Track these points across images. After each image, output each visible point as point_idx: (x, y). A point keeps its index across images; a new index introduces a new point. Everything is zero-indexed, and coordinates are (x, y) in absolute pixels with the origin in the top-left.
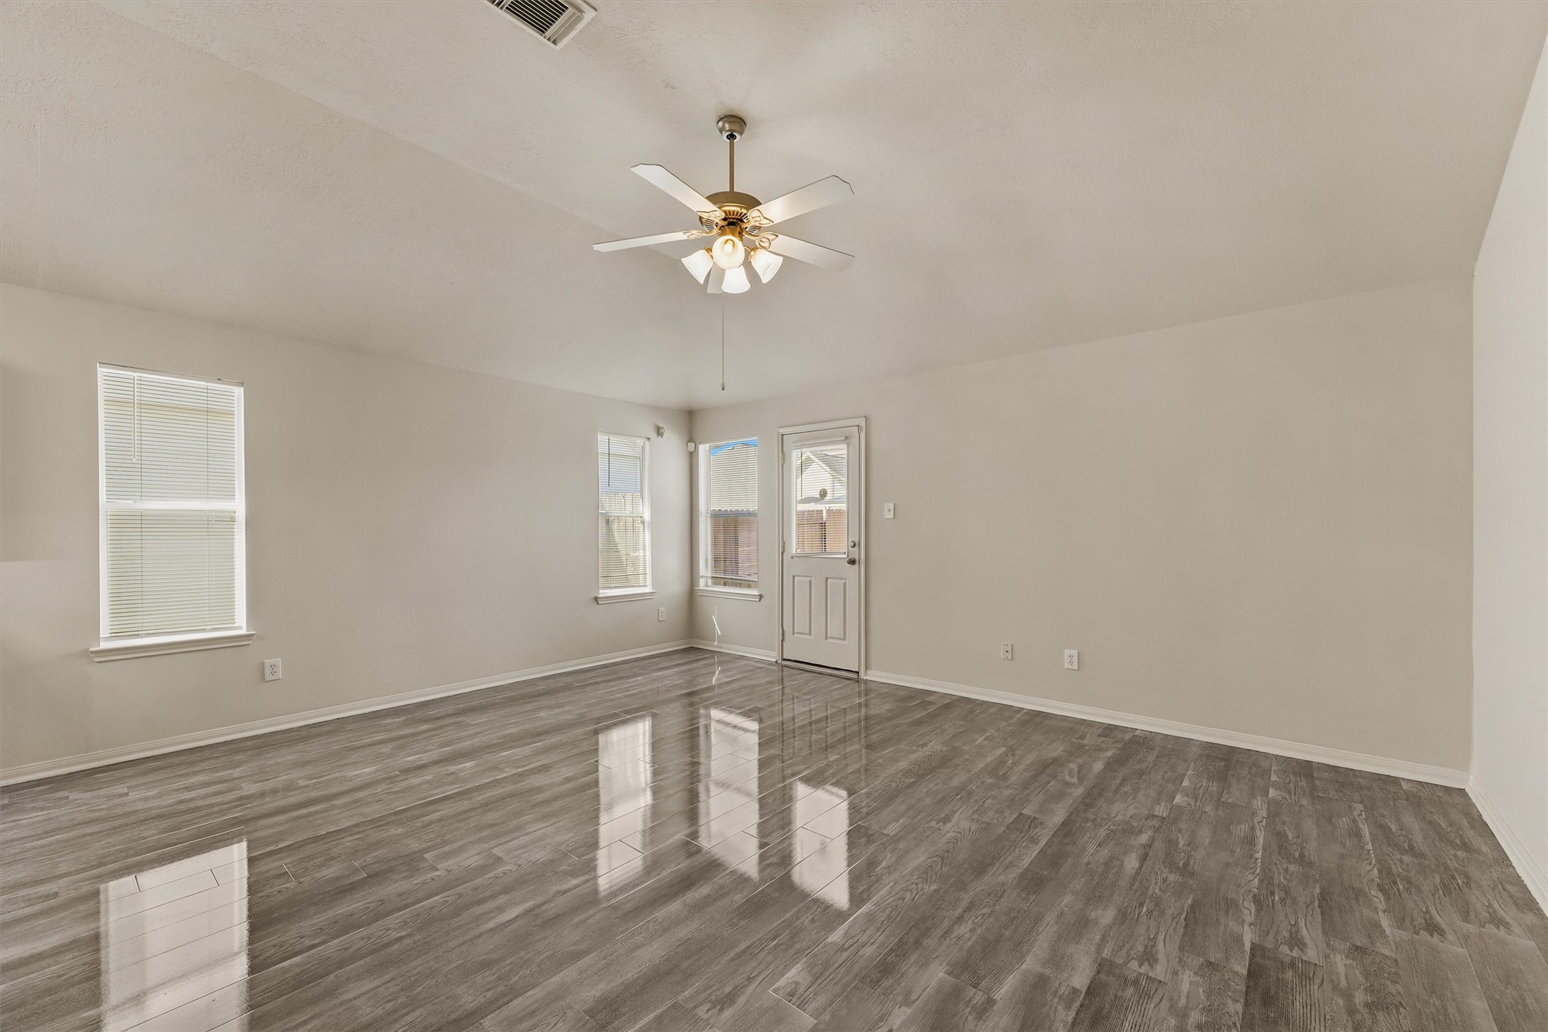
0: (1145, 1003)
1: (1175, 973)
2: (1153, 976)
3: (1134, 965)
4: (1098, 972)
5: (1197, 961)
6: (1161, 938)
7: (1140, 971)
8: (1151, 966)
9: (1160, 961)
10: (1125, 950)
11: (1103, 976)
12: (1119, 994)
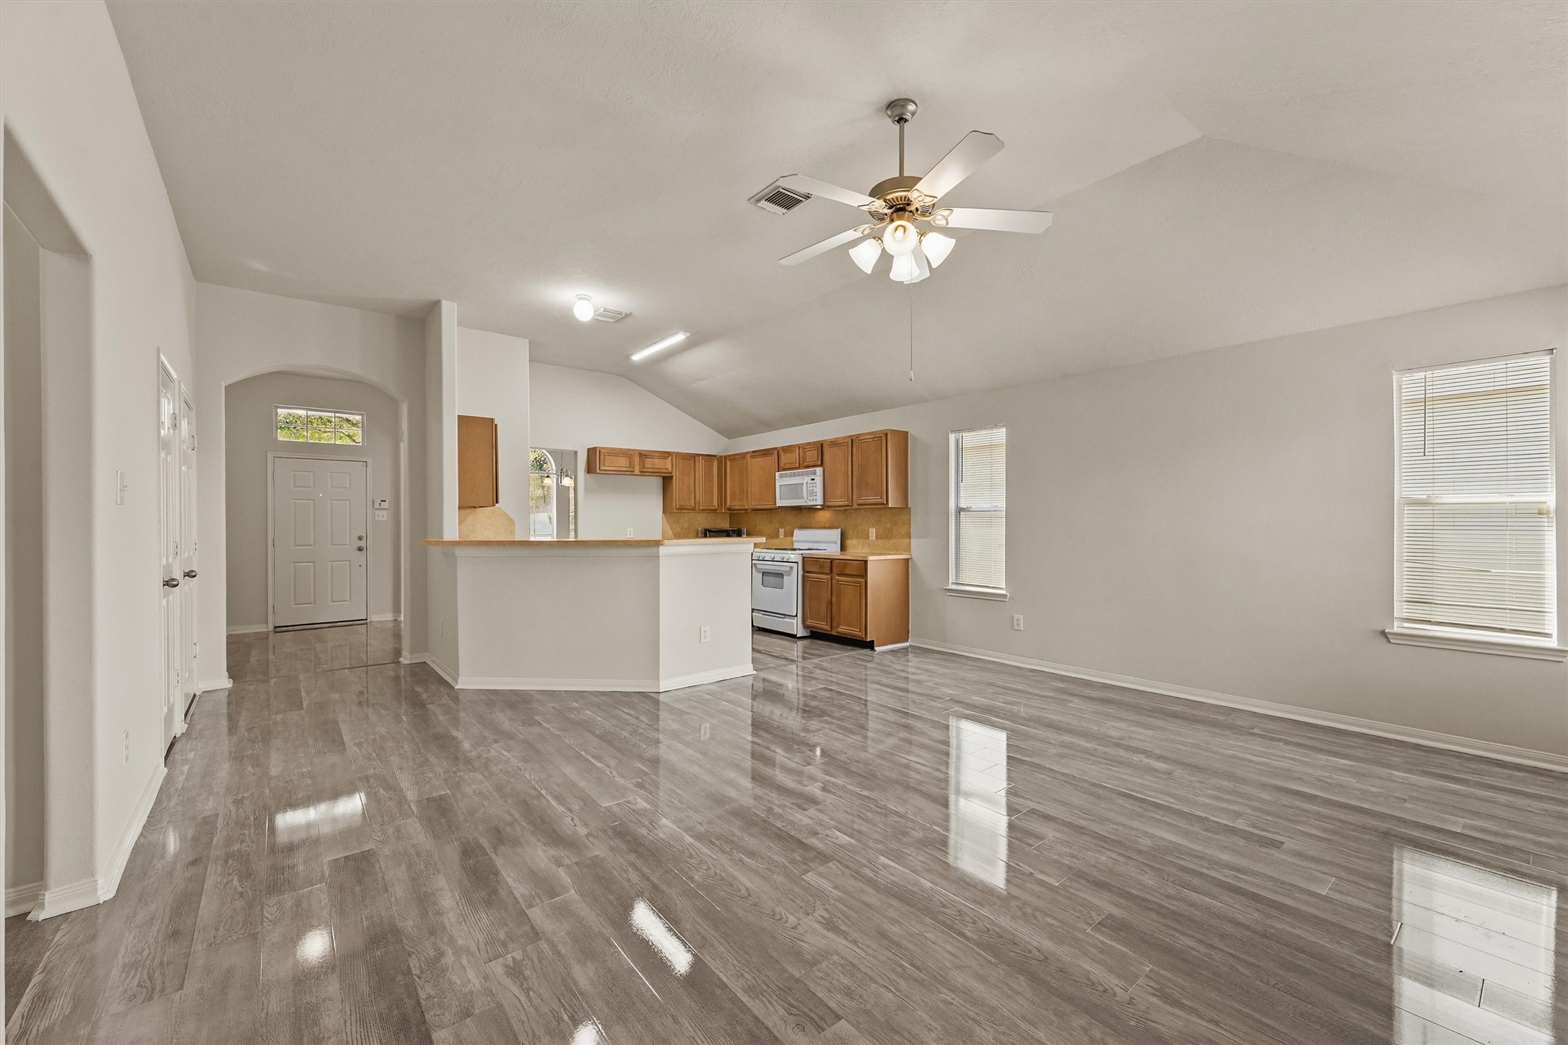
0: (486, 937)
1: (486, 978)
2: (498, 960)
3: (518, 955)
4: (533, 928)
5: (481, 1005)
6: (523, 999)
7: (509, 955)
8: (507, 966)
9: (505, 977)
10: (536, 960)
11: (527, 928)
12: (506, 928)
